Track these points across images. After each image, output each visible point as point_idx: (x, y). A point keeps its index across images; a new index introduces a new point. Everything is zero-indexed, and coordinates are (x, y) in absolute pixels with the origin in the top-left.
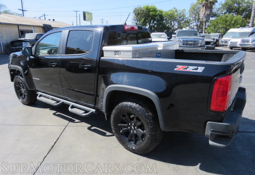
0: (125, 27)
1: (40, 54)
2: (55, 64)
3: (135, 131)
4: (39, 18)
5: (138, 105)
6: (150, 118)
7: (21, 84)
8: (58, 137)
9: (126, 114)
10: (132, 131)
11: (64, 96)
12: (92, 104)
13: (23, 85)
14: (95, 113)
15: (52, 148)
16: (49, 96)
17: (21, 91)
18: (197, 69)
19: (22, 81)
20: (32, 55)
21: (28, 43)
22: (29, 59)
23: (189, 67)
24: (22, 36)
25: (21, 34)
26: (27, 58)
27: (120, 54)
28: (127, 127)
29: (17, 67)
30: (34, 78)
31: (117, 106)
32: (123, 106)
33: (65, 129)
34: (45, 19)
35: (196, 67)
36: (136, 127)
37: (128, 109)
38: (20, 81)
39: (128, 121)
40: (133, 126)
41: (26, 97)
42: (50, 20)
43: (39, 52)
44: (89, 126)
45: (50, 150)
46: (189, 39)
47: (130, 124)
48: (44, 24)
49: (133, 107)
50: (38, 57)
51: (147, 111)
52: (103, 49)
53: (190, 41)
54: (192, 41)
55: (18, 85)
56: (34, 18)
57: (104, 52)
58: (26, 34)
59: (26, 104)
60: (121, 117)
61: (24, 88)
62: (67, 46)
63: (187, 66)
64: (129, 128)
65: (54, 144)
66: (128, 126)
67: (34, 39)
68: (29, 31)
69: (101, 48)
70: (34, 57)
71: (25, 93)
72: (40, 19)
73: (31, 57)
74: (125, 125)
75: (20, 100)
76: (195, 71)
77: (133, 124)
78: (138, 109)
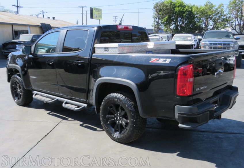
0: (118, 27)
1: (39, 52)
2: (52, 62)
3: (120, 121)
4: (36, 15)
5: (123, 95)
6: (132, 106)
7: (18, 83)
8: (51, 130)
9: (113, 106)
10: (118, 122)
11: (59, 93)
12: (84, 99)
13: (19, 85)
14: (86, 108)
15: (45, 137)
16: (44, 95)
17: (17, 91)
18: (165, 61)
19: (19, 81)
20: (31, 54)
21: (23, 45)
22: (28, 58)
23: (160, 59)
24: (15, 37)
25: (15, 35)
26: (26, 57)
27: (109, 50)
28: (114, 118)
29: (15, 66)
30: (31, 77)
31: (105, 98)
32: (109, 97)
33: (58, 124)
34: (43, 17)
35: (165, 59)
36: (121, 117)
37: (114, 100)
38: (17, 81)
39: (115, 112)
40: (119, 117)
41: (22, 97)
42: (49, 18)
43: (38, 51)
44: (82, 123)
45: (44, 138)
46: (217, 42)
47: (116, 115)
48: (41, 23)
49: (118, 97)
50: (37, 56)
51: (129, 100)
52: (95, 47)
53: (219, 44)
54: (221, 44)
55: (15, 85)
56: (30, 15)
57: (96, 49)
58: (21, 34)
59: (21, 104)
60: (109, 108)
61: (20, 88)
62: (64, 45)
63: (159, 59)
64: (115, 118)
65: (47, 134)
66: (115, 116)
67: (30, 41)
68: (24, 32)
69: (93, 46)
70: (33, 56)
71: (21, 93)
72: (38, 17)
73: (30, 56)
74: (112, 116)
75: (15, 100)
76: (164, 62)
77: (119, 114)
78: (122, 99)
